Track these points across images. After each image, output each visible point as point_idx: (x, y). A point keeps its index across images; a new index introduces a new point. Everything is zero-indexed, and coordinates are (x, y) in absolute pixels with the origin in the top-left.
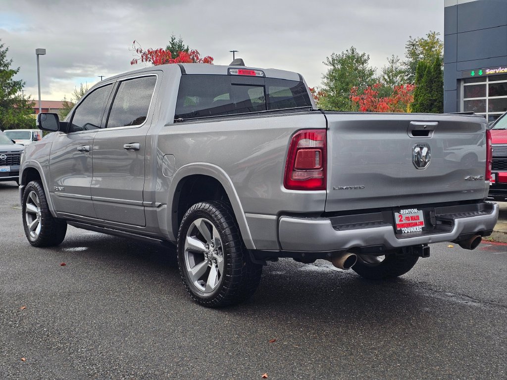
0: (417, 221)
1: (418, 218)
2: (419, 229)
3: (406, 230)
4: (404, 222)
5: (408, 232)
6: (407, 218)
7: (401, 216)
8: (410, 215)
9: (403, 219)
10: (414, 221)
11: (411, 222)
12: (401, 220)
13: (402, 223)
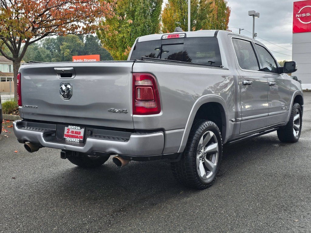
0: (79, 135)
1: (80, 133)
2: (77, 140)
3: (68, 139)
4: (70, 134)
5: (69, 141)
6: (72, 132)
7: (69, 129)
8: (74, 130)
9: (69, 132)
10: (76, 135)
11: (74, 134)
12: (68, 132)
13: (68, 134)
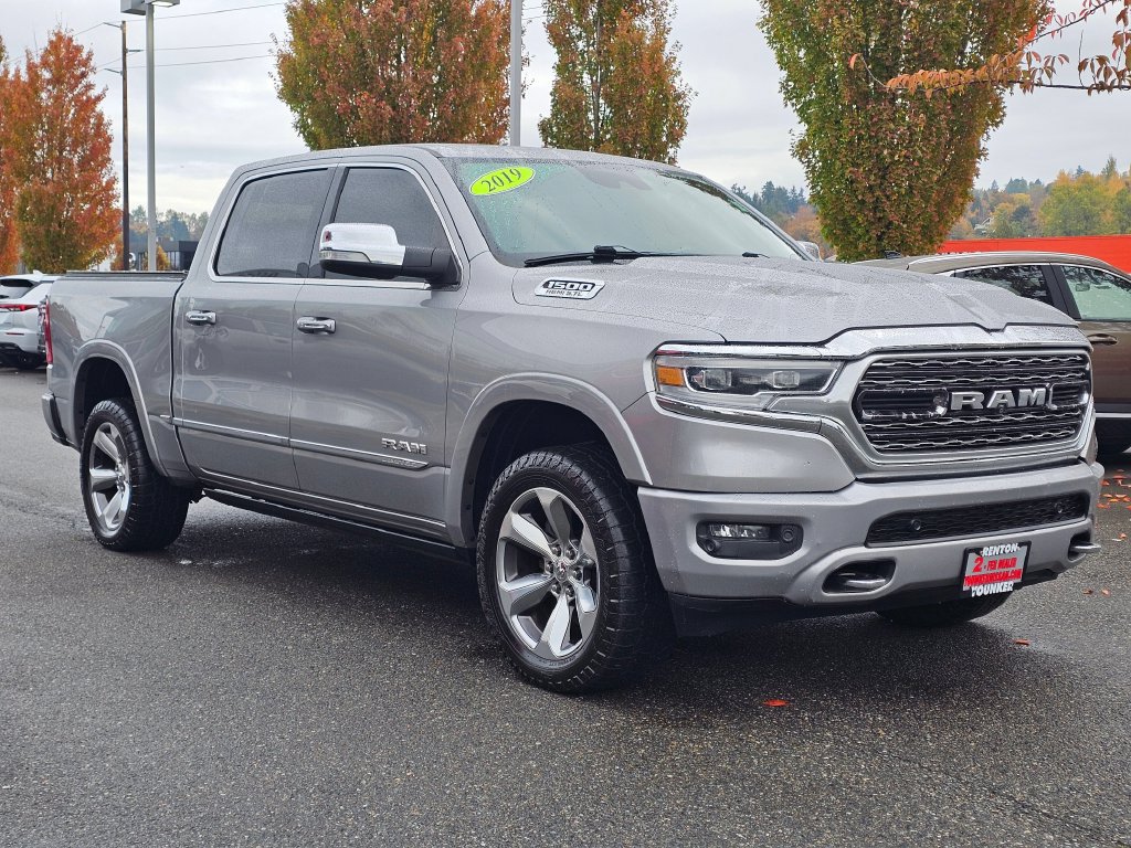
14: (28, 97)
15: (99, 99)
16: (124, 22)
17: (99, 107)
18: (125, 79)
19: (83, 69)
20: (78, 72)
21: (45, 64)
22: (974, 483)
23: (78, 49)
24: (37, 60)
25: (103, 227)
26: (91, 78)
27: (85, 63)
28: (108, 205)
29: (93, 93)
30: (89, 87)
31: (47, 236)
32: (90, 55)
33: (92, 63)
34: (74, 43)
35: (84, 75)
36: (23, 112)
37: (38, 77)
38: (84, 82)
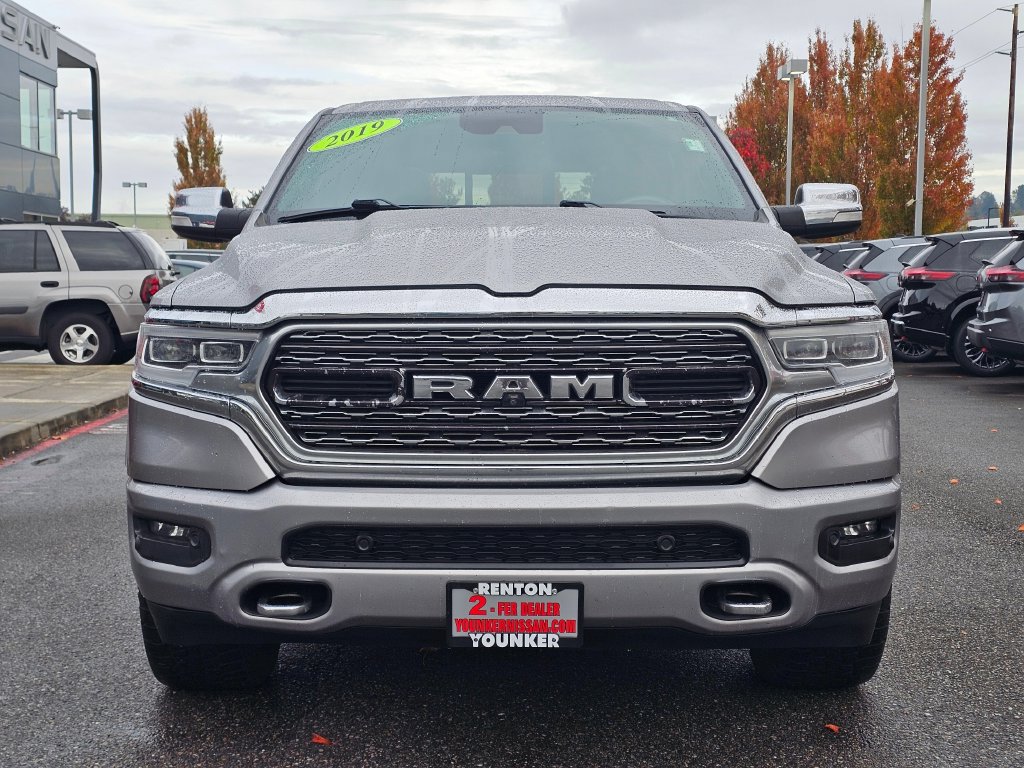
14: (891, 88)
15: (956, 81)
16: (1016, 6)
17: (957, 89)
18: (1014, 60)
19: (943, 55)
20: (938, 59)
21: (908, 56)
22: (452, 497)
23: (940, 38)
24: (902, 53)
25: (954, 200)
26: (950, 63)
27: (945, 50)
28: (960, 179)
29: (951, 78)
30: (947, 71)
31: (902, 212)
32: (950, 41)
33: (951, 48)
34: (937, 33)
35: (943, 61)
36: (885, 100)
37: (901, 66)
38: (943, 67)
